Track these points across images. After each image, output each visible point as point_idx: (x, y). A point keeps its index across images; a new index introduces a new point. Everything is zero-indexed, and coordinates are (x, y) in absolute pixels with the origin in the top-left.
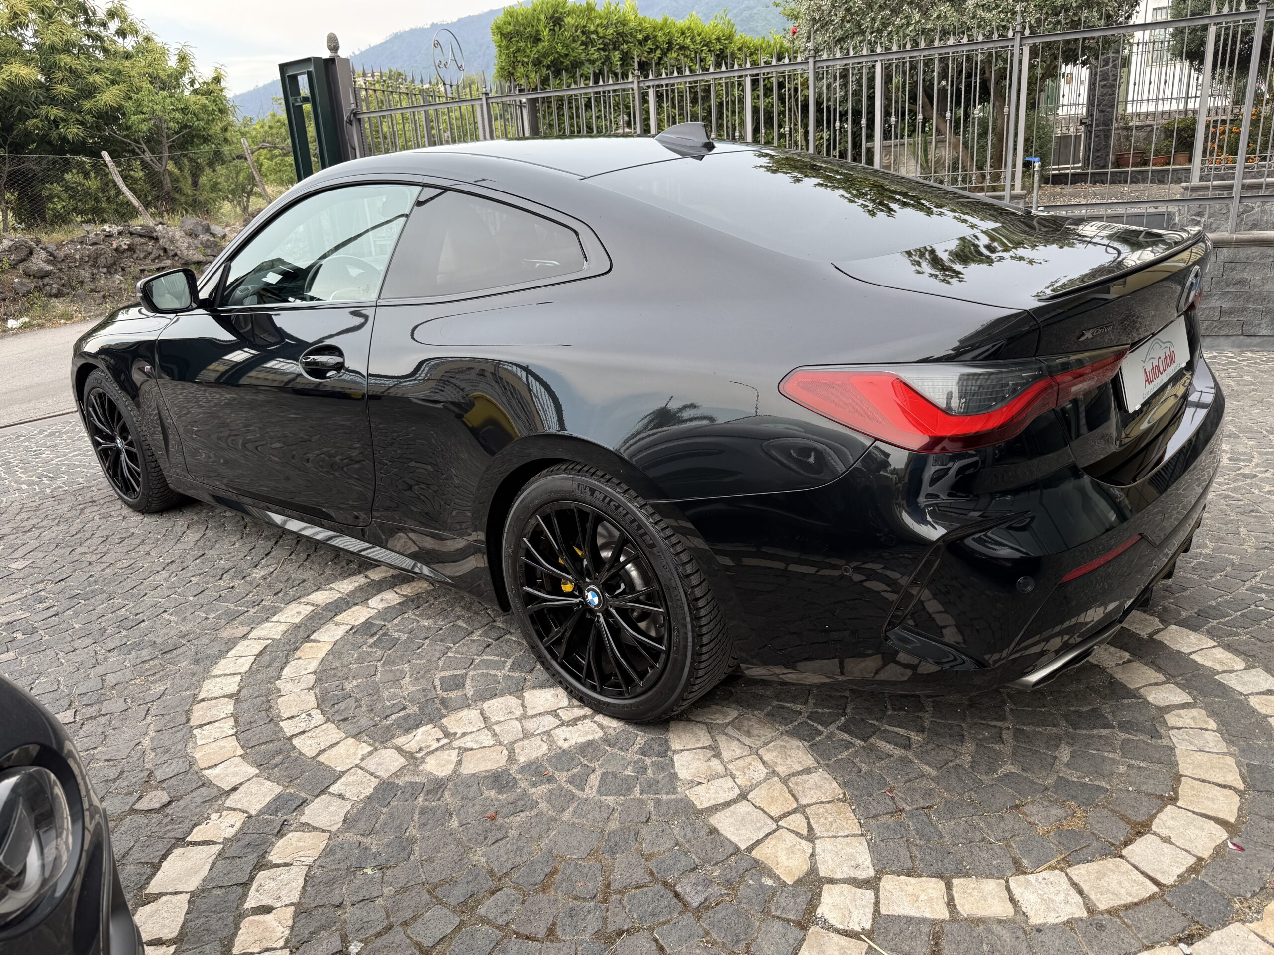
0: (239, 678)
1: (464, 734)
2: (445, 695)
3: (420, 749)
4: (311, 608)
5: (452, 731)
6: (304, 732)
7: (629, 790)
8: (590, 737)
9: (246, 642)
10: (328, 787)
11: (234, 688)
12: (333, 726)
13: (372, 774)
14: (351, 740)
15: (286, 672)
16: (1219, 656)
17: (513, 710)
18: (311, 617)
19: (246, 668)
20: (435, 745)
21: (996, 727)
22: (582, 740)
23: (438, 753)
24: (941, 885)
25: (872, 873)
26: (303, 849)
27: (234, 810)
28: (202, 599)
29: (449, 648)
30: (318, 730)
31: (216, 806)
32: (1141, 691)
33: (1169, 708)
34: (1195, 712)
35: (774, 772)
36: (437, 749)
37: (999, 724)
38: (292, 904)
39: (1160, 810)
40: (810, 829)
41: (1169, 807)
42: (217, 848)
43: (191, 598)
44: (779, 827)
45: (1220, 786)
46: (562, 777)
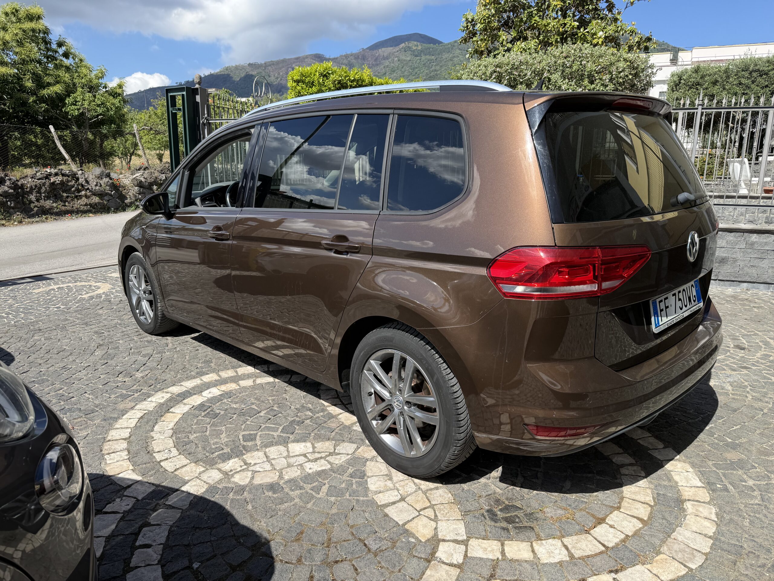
0: (129, 430)
1: (255, 464)
2: (245, 444)
3: (231, 471)
4: (169, 395)
5: (249, 462)
6: (167, 459)
7: (343, 494)
8: (324, 468)
9: (133, 411)
10: (181, 487)
11: (127, 435)
12: (183, 456)
13: (205, 482)
14: (193, 464)
15: (156, 428)
16: (651, 441)
17: (282, 453)
18: (171, 400)
19: (133, 425)
20: (239, 469)
21: (535, 471)
22: (320, 469)
23: (241, 472)
24: (500, 544)
25: (465, 538)
26: (167, 517)
27: (129, 497)
28: (107, 387)
29: (247, 420)
30: (175, 459)
31: (118, 495)
32: (610, 457)
33: (623, 466)
34: (635, 468)
35: (419, 488)
36: (240, 471)
37: (537, 469)
38: (161, 544)
39: (611, 513)
40: (436, 516)
41: (616, 512)
42: (119, 516)
43: (101, 386)
44: (420, 515)
45: (642, 503)
46: (308, 487)
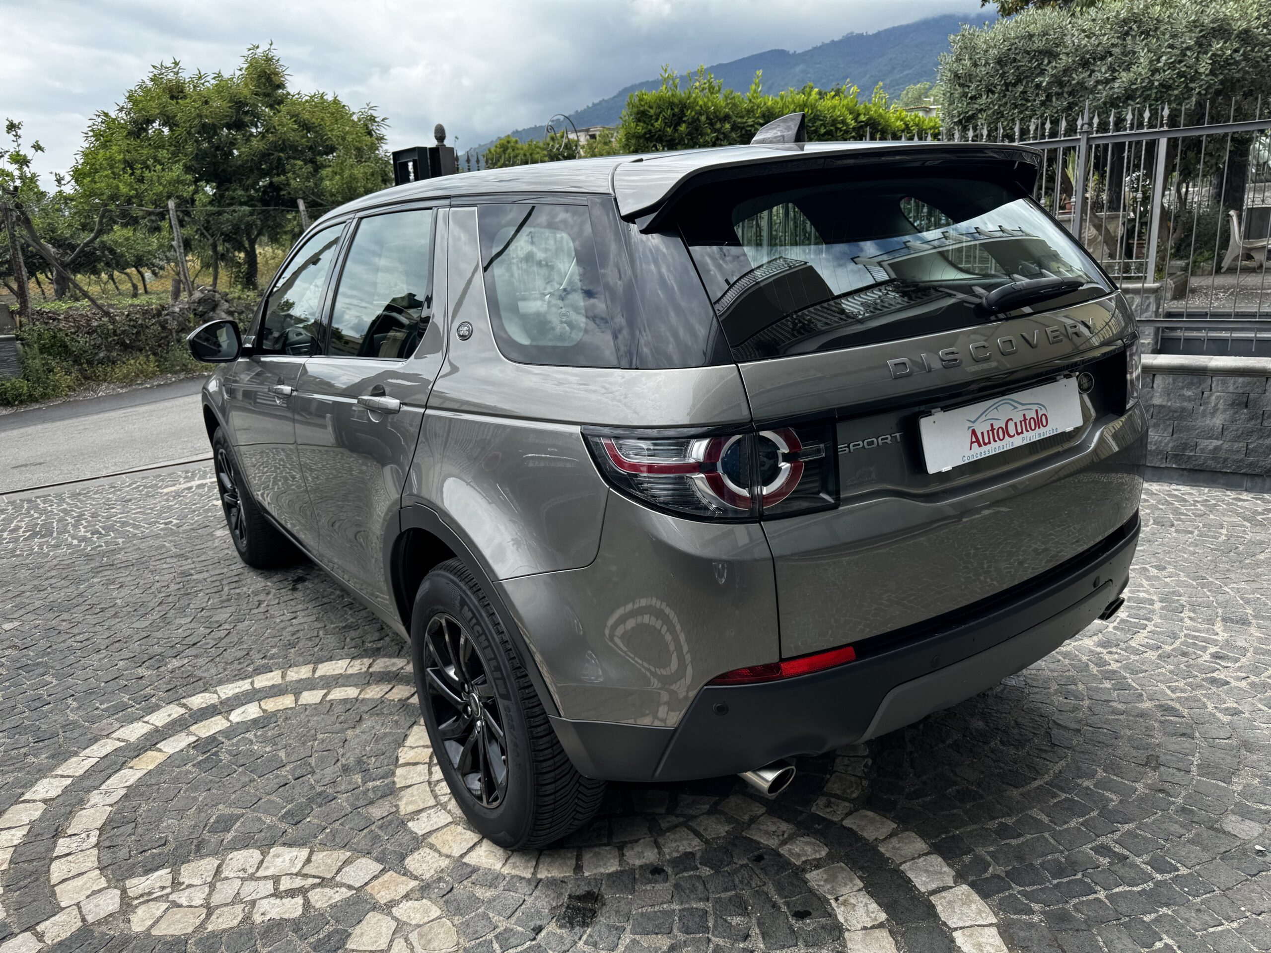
0: (69, 781)
1: (190, 886)
2: (206, 835)
3: (142, 896)
4: (182, 711)
5: (181, 880)
6: (69, 854)
8: (286, 916)
10: (38, 924)
11: (53, 793)
12: (96, 852)
13: (82, 916)
14: (97, 872)
15: (109, 782)
16: (985, 939)
17: (248, 868)
18: (175, 722)
19: (82, 771)
20: (156, 894)
22: (278, 917)
23: (152, 904)
30: (80, 855)
36: (154, 899)
43: (103, 684)
